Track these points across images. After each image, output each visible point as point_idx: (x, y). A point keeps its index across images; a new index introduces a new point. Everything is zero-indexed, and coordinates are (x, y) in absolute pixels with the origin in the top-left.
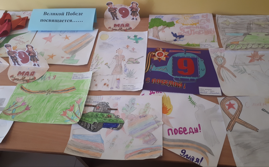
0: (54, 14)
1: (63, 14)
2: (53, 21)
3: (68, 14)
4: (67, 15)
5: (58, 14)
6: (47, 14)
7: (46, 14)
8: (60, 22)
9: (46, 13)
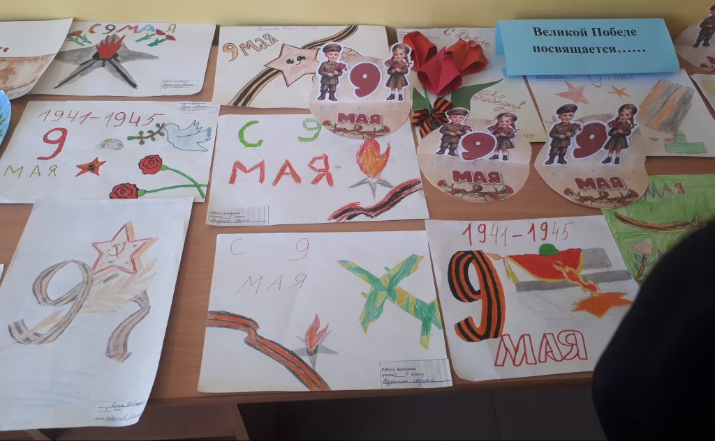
0: (561, 33)
1: (584, 33)
2: (566, 50)
3: (597, 32)
4: (595, 35)
5: (572, 33)
6: (542, 31)
7: (541, 34)
8: (584, 52)
9: (540, 29)
